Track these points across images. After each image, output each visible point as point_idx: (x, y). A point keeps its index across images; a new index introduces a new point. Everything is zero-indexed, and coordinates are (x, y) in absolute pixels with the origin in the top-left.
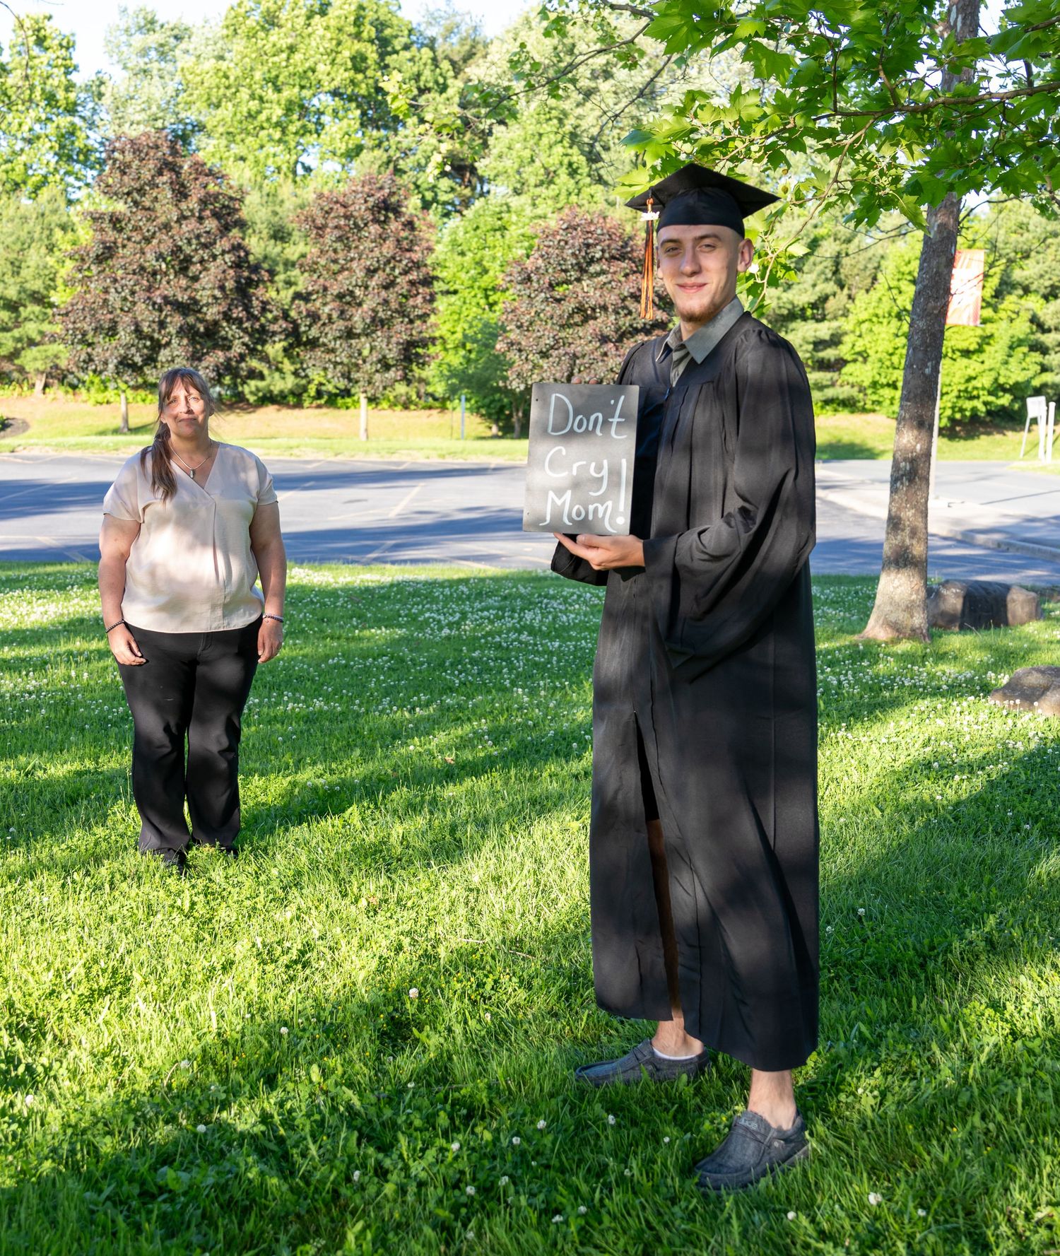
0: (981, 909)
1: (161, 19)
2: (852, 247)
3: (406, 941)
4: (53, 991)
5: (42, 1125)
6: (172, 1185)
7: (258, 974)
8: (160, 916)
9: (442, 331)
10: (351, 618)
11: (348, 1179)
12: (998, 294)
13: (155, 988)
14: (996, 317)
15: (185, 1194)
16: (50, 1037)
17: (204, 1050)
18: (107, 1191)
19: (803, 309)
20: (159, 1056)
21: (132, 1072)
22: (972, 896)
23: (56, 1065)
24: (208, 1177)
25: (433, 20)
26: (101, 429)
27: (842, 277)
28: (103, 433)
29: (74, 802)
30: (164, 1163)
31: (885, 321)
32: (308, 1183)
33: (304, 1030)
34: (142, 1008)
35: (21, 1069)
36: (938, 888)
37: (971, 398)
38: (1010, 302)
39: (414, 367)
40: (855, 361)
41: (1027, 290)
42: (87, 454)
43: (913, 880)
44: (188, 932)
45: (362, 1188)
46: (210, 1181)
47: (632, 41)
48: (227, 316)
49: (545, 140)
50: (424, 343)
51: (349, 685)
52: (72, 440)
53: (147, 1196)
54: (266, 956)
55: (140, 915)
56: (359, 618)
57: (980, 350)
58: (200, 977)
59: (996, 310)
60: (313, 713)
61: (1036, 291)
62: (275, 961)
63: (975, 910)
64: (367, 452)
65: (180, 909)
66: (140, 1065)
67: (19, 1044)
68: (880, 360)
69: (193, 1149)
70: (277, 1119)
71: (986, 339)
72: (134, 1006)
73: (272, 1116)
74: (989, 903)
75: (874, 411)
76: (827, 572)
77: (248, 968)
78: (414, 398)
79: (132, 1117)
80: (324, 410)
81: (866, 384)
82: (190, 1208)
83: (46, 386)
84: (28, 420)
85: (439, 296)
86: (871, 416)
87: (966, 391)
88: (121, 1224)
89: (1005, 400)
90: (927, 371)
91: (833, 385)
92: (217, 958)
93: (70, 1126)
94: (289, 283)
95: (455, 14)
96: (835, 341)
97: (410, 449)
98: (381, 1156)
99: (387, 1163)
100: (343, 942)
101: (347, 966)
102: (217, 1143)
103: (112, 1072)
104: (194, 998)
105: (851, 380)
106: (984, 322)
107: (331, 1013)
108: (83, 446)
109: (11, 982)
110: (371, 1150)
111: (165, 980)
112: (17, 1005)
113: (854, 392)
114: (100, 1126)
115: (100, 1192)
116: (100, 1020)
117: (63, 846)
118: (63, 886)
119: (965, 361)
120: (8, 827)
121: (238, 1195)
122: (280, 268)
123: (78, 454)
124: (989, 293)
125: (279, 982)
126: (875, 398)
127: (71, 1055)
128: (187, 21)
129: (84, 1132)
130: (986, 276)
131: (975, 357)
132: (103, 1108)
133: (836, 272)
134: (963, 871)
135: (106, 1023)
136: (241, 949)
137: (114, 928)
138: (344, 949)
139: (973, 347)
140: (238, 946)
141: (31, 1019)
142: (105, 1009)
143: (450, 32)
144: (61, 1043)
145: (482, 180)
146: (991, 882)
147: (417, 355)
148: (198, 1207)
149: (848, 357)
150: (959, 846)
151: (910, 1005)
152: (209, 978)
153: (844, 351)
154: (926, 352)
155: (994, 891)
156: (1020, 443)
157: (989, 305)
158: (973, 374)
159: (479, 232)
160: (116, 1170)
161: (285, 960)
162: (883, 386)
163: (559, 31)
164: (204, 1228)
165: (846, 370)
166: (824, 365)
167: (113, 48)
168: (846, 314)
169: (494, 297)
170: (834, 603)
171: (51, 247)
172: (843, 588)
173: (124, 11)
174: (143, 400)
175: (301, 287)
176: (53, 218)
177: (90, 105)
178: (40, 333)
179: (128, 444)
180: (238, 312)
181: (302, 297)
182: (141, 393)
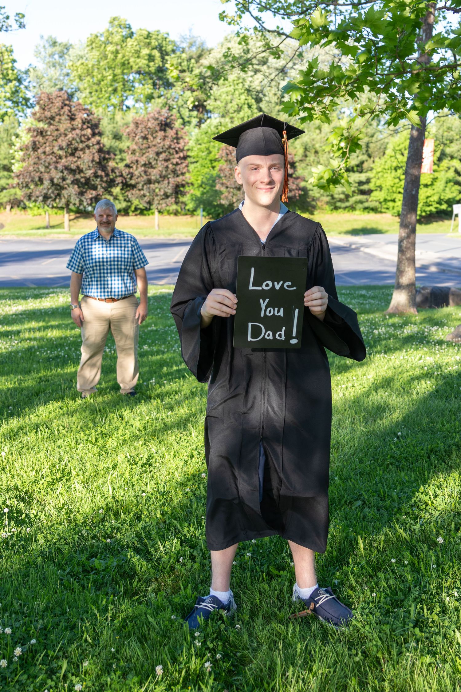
0: (452, 431)
1: (59, 40)
2: (374, 139)
3: (195, 453)
4: (36, 480)
5: (35, 541)
6: (98, 566)
7: (129, 469)
8: (82, 445)
9: (192, 180)
10: (157, 309)
11: (178, 561)
12: (440, 159)
13: (82, 477)
14: (439, 169)
15: (104, 570)
16: (35, 501)
17: (107, 505)
18: (68, 570)
19: (353, 168)
20: (87, 508)
21: (74, 515)
22: (447, 425)
23: (39, 514)
24: (113, 562)
26: (38, 226)
27: (370, 152)
28: (39, 229)
29: (38, 395)
30: (92, 557)
31: (389, 171)
32: (159, 564)
33: (152, 494)
34: (77, 486)
35: (24, 516)
36: (432, 423)
37: (429, 206)
38: (445, 163)
39: (179, 196)
40: (376, 190)
41: (452, 157)
42: (32, 238)
43: (421, 419)
44: (95, 452)
45: (184, 565)
46: (115, 564)
47: (278, 47)
48: (96, 176)
49: (237, 92)
50: (183, 186)
51: (158, 339)
52: (25, 232)
53: (86, 572)
54: (132, 462)
55: (73, 444)
56: (160, 309)
57: (432, 184)
58: (102, 472)
59: (438, 166)
60: (143, 352)
61: (456, 158)
62: (136, 464)
63: (449, 432)
64: (159, 235)
65: (91, 442)
66: (78, 512)
67: (22, 505)
68: (388, 189)
69: (105, 550)
70: (143, 535)
71: (435, 179)
72: (73, 486)
73: (141, 534)
74: (455, 428)
75: (385, 212)
76: (369, 284)
77: (124, 467)
78: (180, 210)
79: (77, 536)
80: (139, 216)
81: (382, 200)
82: (107, 576)
83: (12, 208)
84: (4, 223)
85: (190, 165)
86: (384, 215)
87: (426, 202)
88: (76, 585)
89: (444, 207)
90: (414, 193)
91: (367, 201)
92: (110, 464)
93: (48, 541)
94: (122, 160)
95: (194, 37)
96: (368, 181)
97: (178, 233)
98: (192, 550)
99: (195, 553)
100: (166, 454)
101: (169, 465)
102: (116, 547)
103: (65, 516)
104: (100, 481)
105: (375, 199)
106: (434, 171)
107: (164, 486)
108: (30, 235)
109: (16, 477)
110: (187, 548)
111: (86, 474)
112: (19, 487)
113: (377, 204)
114: (62, 540)
115: (64, 570)
116: (58, 492)
117: (35, 415)
118: (36, 432)
119: (425, 189)
120: (8, 407)
121: (128, 570)
122: (118, 152)
123: (27, 238)
124: (435, 159)
125: (138, 473)
126: (385, 206)
127: (46, 509)
128: (71, 42)
129: (55, 543)
130: (435, 151)
131: (430, 187)
132: (63, 532)
133: (367, 151)
134: (442, 414)
135: (61, 494)
136: (120, 458)
137: (61, 451)
138: (167, 457)
139: (429, 183)
140: (119, 457)
141: (26, 493)
142: (60, 486)
143: (191, 45)
144: (41, 503)
145: (208, 112)
146: (455, 419)
147: (181, 191)
148: (110, 576)
149: (373, 188)
150: (440, 404)
151: (424, 475)
152: (107, 472)
153: (371, 186)
154: (413, 184)
155: (457, 423)
156: (450, 225)
157: (435, 164)
158: (429, 195)
159: (207, 135)
160: (71, 560)
161: (140, 463)
162: (389, 201)
163: (245, 42)
164: (114, 585)
165: (372, 194)
166: (363, 192)
167: (38, 54)
168: (372, 169)
169: (215, 164)
170: (373, 298)
171: (11, 144)
172: (377, 291)
173: (42, 37)
174: (56, 213)
175: (128, 161)
176: (12, 131)
177: (28, 80)
178: (8, 184)
179: (50, 233)
180: (100, 173)
181: (127, 166)
182: (55, 210)
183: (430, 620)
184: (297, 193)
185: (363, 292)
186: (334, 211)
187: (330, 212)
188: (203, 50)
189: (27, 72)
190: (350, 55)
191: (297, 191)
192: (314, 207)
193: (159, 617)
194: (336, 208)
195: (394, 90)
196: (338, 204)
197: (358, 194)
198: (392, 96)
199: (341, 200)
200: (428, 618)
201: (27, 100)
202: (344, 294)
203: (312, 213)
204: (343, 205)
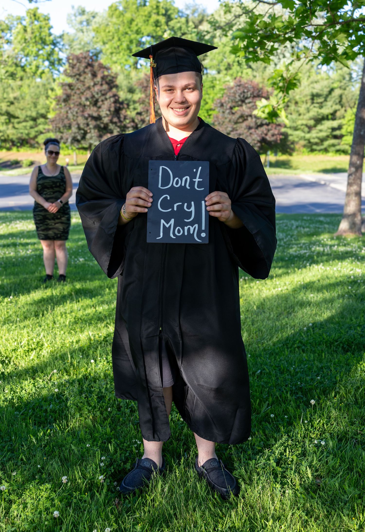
1: (87, 10)
4: (15, 349)
18: (23, 411)
19: (327, 116)
25: (188, 8)
27: (342, 103)
33: (101, 362)
34: (46, 354)
40: (348, 135)
48: (111, 122)
54: (92, 339)
66: (42, 372)
72: (43, 354)
77: (85, 342)
79: (34, 388)
90: (362, 133)
91: (339, 144)
94: (135, 109)
95: (196, 5)
96: (340, 128)
99: (122, 404)
105: (346, 142)
111: (55, 346)
112: (2, 353)
113: (347, 147)
115: (20, 411)
116: (31, 358)
122: (131, 103)
133: (340, 101)
141: (7, 358)
142: (33, 355)
143: (194, 12)
145: (206, 69)
149: (344, 134)
153: (343, 132)
154: (361, 126)
165: (344, 138)
166: (336, 137)
167: (70, 21)
168: (344, 117)
169: (210, 113)
170: (328, 223)
171: (47, 97)
172: (333, 218)
173: (73, 7)
174: (82, 153)
175: (139, 110)
176: (48, 86)
177: (62, 43)
178: (44, 129)
179: (76, 170)
180: (115, 120)
181: (139, 114)
182: (81, 151)
183: (290, 459)
184: (279, 137)
185: (322, 219)
186: (310, 153)
187: (307, 154)
188: (203, 17)
189: (61, 37)
190: (288, 9)
191: (278, 136)
192: (293, 150)
193: (80, 446)
194: (312, 150)
195: (325, 38)
196: (314, 147)
197: (331, 138)
198: (324, 43)
199: (316, 144)
200: (288, 458)
201: (60, 60)
202: (305, 220)
203: (291, 155)
204: (318, 148)
